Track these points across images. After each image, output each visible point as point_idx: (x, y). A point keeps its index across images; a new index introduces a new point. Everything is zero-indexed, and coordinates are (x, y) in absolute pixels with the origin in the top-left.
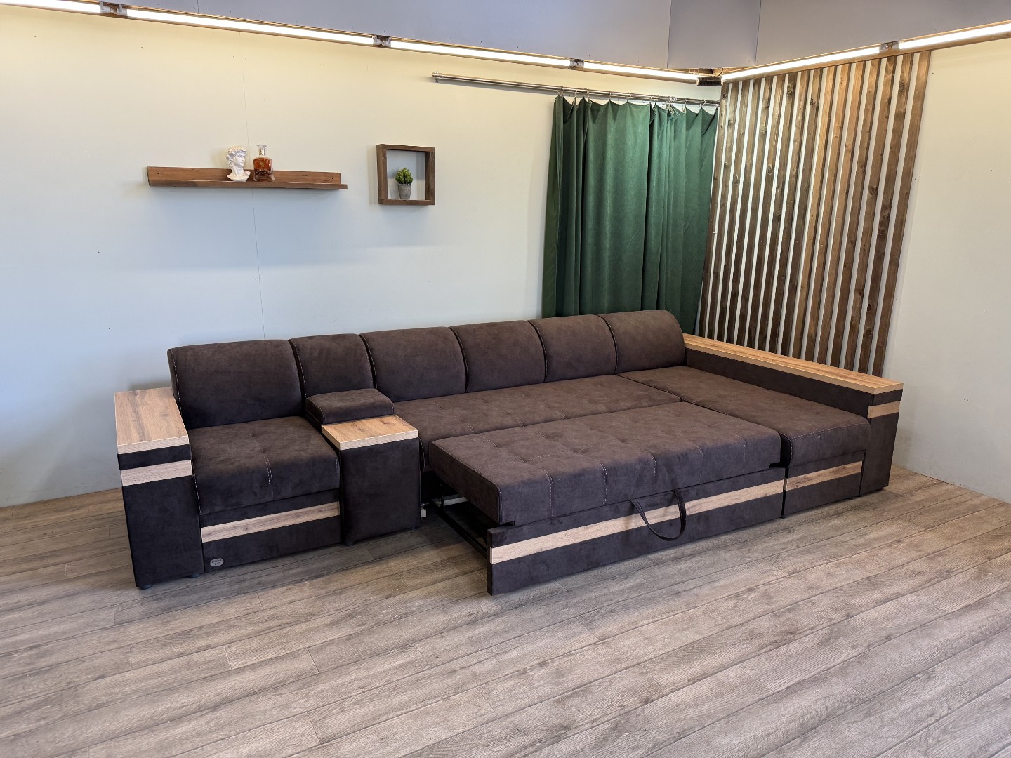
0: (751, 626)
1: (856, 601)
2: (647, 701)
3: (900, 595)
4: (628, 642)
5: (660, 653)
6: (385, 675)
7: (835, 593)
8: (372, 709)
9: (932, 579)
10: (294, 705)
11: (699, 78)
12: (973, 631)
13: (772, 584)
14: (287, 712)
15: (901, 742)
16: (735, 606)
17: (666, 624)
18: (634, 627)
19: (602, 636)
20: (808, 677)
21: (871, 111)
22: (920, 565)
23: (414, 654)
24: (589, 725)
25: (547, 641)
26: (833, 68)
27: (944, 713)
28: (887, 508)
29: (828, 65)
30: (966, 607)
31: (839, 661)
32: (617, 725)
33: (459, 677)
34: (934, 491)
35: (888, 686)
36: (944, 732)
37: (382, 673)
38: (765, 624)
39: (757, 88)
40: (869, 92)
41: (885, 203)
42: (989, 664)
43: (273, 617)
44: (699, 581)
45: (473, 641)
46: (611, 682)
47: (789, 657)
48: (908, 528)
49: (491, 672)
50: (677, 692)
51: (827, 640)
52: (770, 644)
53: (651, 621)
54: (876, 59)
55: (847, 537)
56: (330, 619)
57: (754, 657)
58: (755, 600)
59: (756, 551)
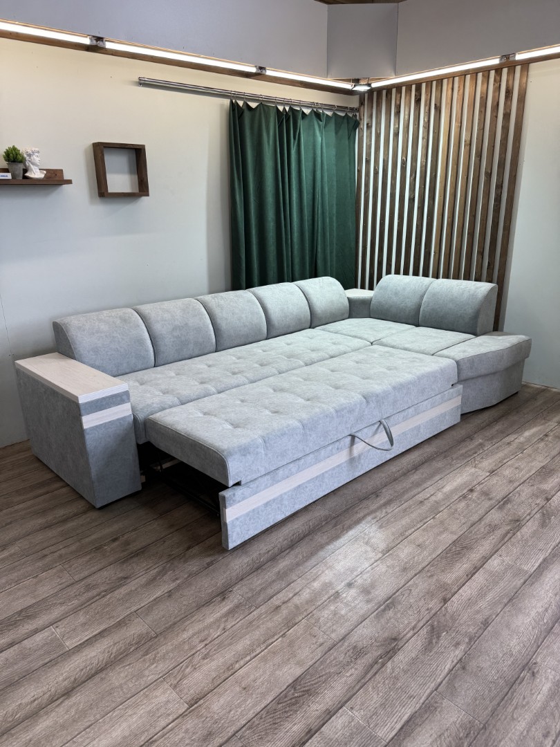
0: (487, 520)
1: (547, 487)
2: (445, 601)
4: (406, 552)
5: (434, 556)
6: (217, 624)
7: (529, 482)
8: (221, 660)
10: (147, 673)
13: (483, 483)
14: (143, 682)
16: (468, 506)
17: (426, 530)
18: (404, 537)
20: (547, 554)
21: (484, 111)
23: (236, 598)
24: (412, 633)
25: (341, 563)
26: (451, 79)
29: (448, 76)
32: (433, 627)
33: (284, 612)
37: (214, 623)
39: (389, 97)
40: (481, 98)
41: (498, 184)
43: (89, 588)
44: (431, 490)
45: (281, 576)
46: (411, 590)
47: (527, 541)
48: (547, 425)
49: (310, 601)
50: (463, 588)
51: (544, 522)
52: (508, 532)
53: (413, 530)
54: (486, 71)
55: (511, 438)
56: (145, 579)
57: (502, 546)
58: (479, 499)
59: (457, 458)
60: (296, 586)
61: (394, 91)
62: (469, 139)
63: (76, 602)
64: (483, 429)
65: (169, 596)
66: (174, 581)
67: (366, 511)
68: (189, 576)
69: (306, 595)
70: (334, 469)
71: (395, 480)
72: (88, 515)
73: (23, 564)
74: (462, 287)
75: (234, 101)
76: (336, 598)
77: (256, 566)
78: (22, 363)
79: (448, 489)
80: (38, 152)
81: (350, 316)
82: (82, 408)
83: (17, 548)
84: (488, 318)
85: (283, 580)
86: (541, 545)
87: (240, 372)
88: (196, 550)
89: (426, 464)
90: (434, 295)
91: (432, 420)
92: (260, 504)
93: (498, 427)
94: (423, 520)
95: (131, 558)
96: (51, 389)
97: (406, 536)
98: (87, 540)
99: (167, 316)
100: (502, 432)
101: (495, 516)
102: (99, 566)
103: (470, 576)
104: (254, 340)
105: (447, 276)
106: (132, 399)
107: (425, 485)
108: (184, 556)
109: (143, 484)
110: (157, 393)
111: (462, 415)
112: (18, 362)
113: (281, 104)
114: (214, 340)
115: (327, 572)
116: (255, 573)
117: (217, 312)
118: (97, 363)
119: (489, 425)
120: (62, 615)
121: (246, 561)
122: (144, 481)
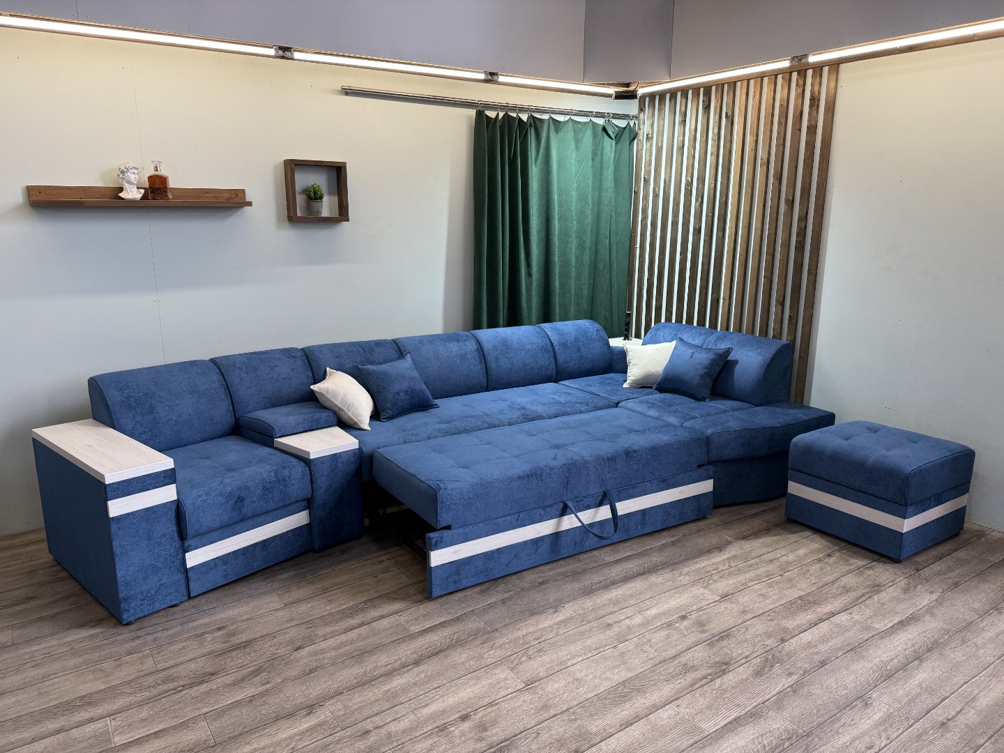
0: (683, 659)
1: (791, 624)
3: (833, 614)
4: (556, 686)
5: (590, 695)
7: (769, 615)
9: (863, 595)
11: (616, 92)
12: (905, 650)
13: (705, 610)
16: (668, 637)
17: (596, 662)
18: (563, 667)
19: (529, 680)
20: (744, 712)
21: (784, 123)
22: (850, 580)
23: (323, 715)
25: (469, 690)
26: (745, 82)
27: (883, 745)
29: (741, 79)
30: (899, 623)
31: (775, 693)
35: (825, 718)
38: (699, 655)
39: (673, 102)
40: (781, 105)
41: (802, 214)
42: (924, 685)
43: (167, 680)
44: (629, 612)
45: (389, 695)
46: (539, 734)
47: (725, 691)
49: (408, 731)
50: (608, 740)
51: (763, 669)
52: (705, 677)
53: (580, 659)
54: (787, 73)
56: (233, 678)
57: (688, 693)
58: (687, 629)
59: (688, 574)
60: (401, 710)
61: (679, 94)
62: (766, 156)
63: (147, 694)
64: (743, 538)
66: (264, 684)
67: (531, 629)
68: (283, 681)
71: (590, 593)
73: (111, 643)
76: (442, 730)
77: (365, 679)
79: (654, 611)
85: (388, 701)
86: (741, 700)
94: (599, 648)
95: (229, 651)
97: (567, 666)
98: (192, 625)
103: (624, 727)
107: (626, 604)
115: (446, 697)
116: (360, 688)
119: (756, 534)
120: (125, 707)
121: (356, 672)
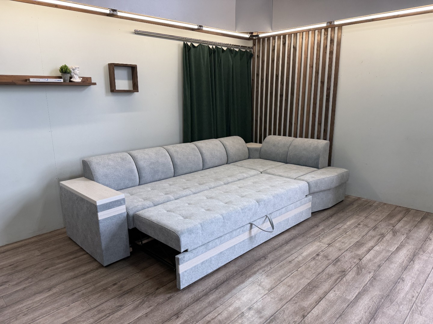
0: (327, 271)
1: (359, 253)
2: (304, 316)
3: (373, 247)
4: (281, 289)
5: (297, 292)
7: (350, 250)
9: (380, 238)
12: (406, 258)
13: (324, 251)
15: (410, 311)
16: (316, 264)
17: (293, 277)
19: (269, 289)
20: (360, 290)
21: (319, 50)
22: (372, 233)
23: (184, 317)
25: (245, 297)
26: (302, 33)
27: (417, 295)
28: (347, 211)
29: (300, 32)
30: (398, 247)
31: (368, 280)
34: (359, 202)
35: (391, 287)
36: (421, 303)
39: (269, 41)
40: (318, 43)
41: (328, 87)
42: (419, 270)
43: (99, 312)
44: (296, 255)
45: (211, 304)
46: (284, 311)
47: (349, 283)
48: (359, 218)
49: (227, 318)
50: (314, 309)
51: (358, 272)
52: (338, 278)
53: (286, 277)
54: (320, 29)
55: (340, 226)
56: (132, 307)
57: (336, 285)
58: (322, 260)
59: (310, 237)
60: (219, 310)
61: (271, 38)
62: (312, 64)
64: (324, 221)
65: (146, 316)
66: (149, 307)
67: (259, 267)
68: (157, 305)
69: (225, 314)
70: (240, 243)
71: (275, 249)
72: (99, 270)
73: (61, 298)
74: (310, 142)
75: (185, 43)
76: (242, 316)
77: (196, 299)
78: (64, 183)
79: (305, 254)
80: (79, 68)
81: (249, 158)
82: (98, 208)
83: (57, 290)
84: (324, 159)
85: (212, 306)
86: (357, 285)
87: (187, 188)
88: (161, 290)
89: (293, 241)
90: (295, 146)
91: (295, 216)
92: (199, 263)
93: (332, 220)
94: (291, 271)
95: (124, 294)
96: (80, 197)
97: (281, 281)
98: (99, 284)
99: (147, 157)
100: (335, 223)
101: (331, 269)
102: (106, 299)
103: (317, 303)
104: (195, 170)
105: (301, 136)
106: (126, 203)
107: (292, 252)
108: (155, 293)
109: (131, 253)
110: (140, 200)
111: (312, 213)
112: (61, 182)
113: (211, 45)
114: (173, 171)
115: (237, 301)
116: (196, 303)
117: (175, 154)
118: (107, 183)
119: (328, 218)
121: (190, 296)
122: (132, 251)
